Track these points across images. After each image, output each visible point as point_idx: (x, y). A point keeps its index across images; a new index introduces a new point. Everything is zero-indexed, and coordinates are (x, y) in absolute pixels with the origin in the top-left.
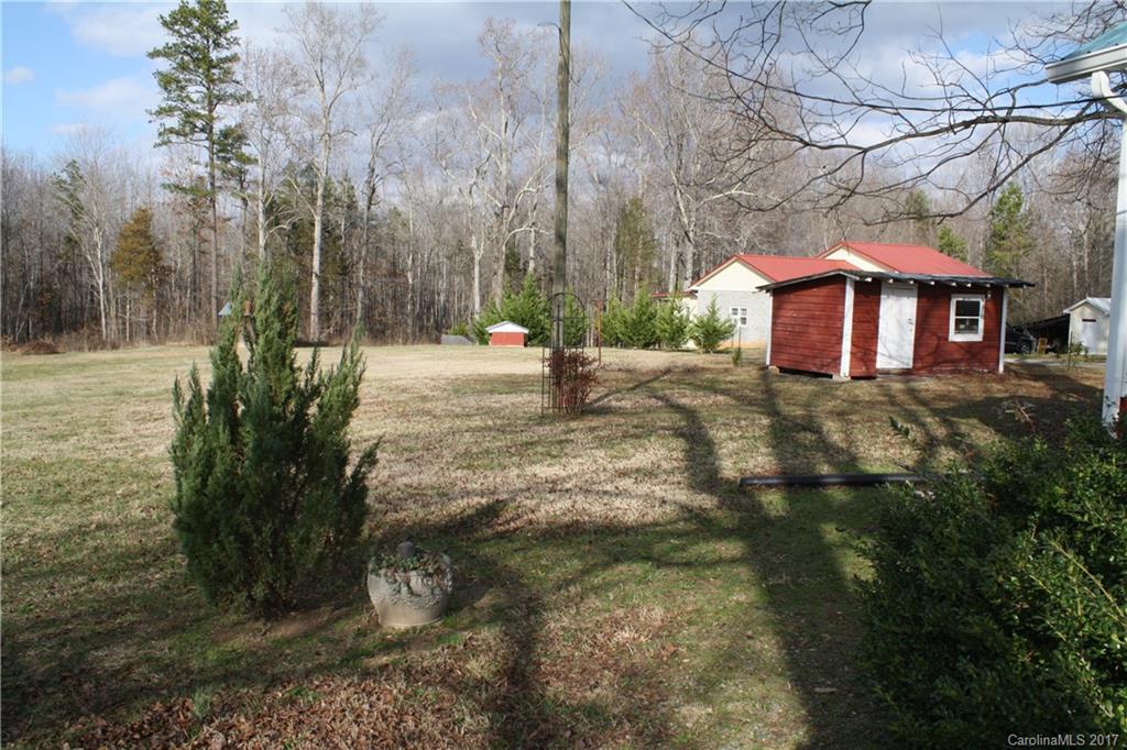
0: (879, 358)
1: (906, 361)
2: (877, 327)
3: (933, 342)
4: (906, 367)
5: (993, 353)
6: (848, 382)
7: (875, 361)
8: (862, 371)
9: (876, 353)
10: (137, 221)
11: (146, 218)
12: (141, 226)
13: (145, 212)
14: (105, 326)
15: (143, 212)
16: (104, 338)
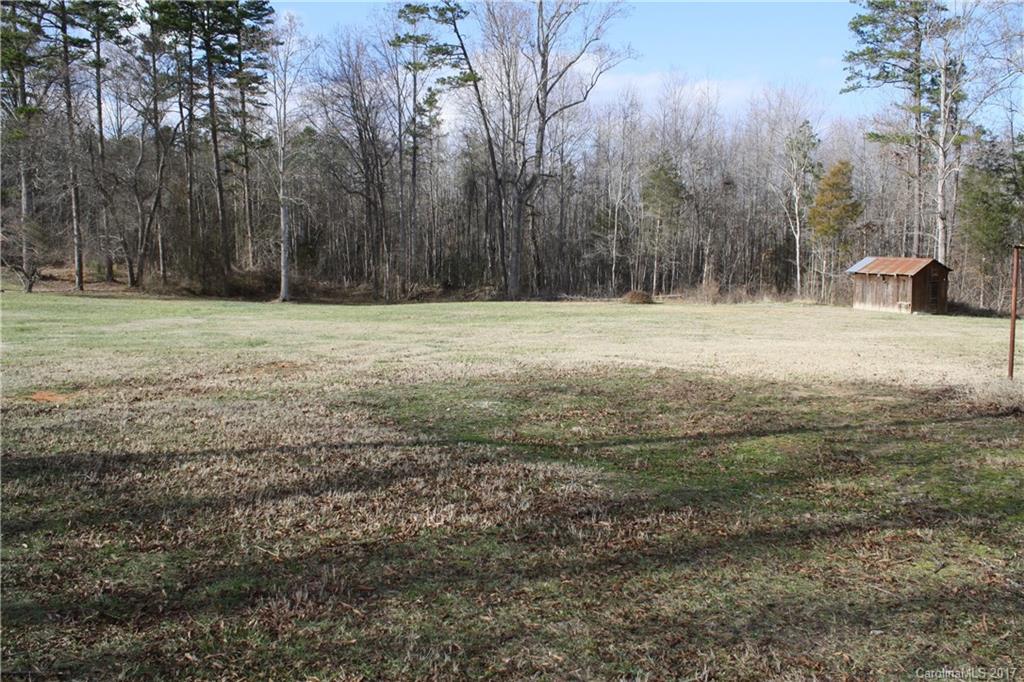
10: (834, 174)
11: (844, 171)
12: (838, 179)
13: (845, 164)
14: (801, 281)
15: (843, 164)
16: (799, 293)
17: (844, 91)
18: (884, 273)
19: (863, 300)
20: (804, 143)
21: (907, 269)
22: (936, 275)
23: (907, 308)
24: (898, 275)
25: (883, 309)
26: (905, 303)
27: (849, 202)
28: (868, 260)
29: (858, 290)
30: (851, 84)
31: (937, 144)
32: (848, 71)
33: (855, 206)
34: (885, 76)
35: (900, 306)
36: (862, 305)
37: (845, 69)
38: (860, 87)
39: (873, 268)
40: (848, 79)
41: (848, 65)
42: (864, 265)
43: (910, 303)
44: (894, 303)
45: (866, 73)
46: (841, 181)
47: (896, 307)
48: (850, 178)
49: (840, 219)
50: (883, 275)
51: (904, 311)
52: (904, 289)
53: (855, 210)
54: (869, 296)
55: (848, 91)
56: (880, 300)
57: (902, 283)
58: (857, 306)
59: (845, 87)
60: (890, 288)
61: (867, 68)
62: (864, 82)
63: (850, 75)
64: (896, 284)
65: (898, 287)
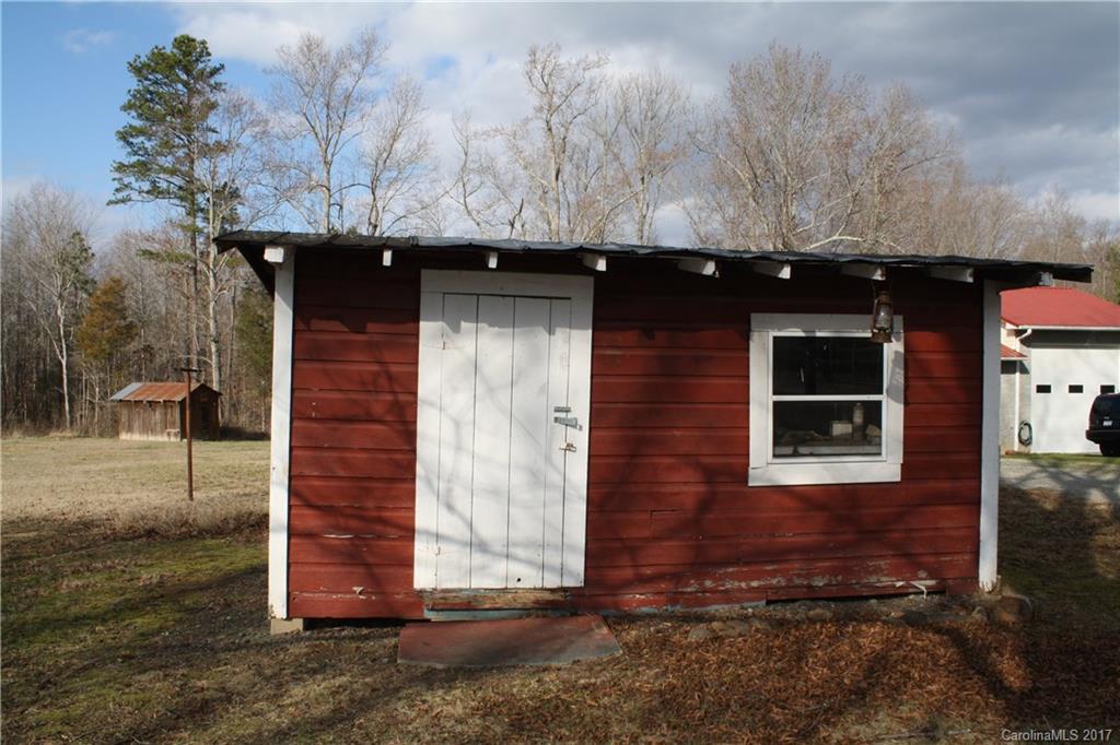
0: (422, 550)
1: (553, 558)
2: (410, 435)
3: (685, 487)
4: (552, 581)
5: (948, 520)
6: (295, 638)
7: (408, 563)
8: (354, 595)
9: (409, 532)
10: (105, 293)
11: (116, 288)
12: (110, 299)
13: (117, 282)
14: (71, 411)
15: (114, 281)
16: (68, 424)
17: (110, 203)
18: (150, 399)
19: (130, 429)
20: (75, 255)
21: (175, 394)
22: (206, 399)
23: (176, 435)
24: (165, 401)
25: (152, 438)
26: (173, 431)
27: (123, 323)
28: (134, 386)
29: (124, 419)
30: (120, 196)
31: (207, 265)
32: (116, 182)
33: (130, 326)
34: (156, 192)
35: (169, 434)
36: (129, 435)
37: (114, 180)
38: (130, 200)
39: (140, 394)
40: (117, 190)
41: (117, 175)
42: (130, 391)
43: (178, 430)
44: (162, 432)
45: (136, 185)
46: (112, 300)
47: (165, 434)
48: (123, 297)
49: (112, 342)
50: (149, 402)
51: (173, 439)
52: (172, 415)
53: (129, 332)
54: (136, 425)
55: (117, 203)
56: (147, 428)
57: (169, 411)
58: (124, 436)
59: (113, 198)
60: (158, 415)
61: (137, 180)
62: (135, 196)
63: (118, 186)
64: (163, 411)
65: (166, 414)
